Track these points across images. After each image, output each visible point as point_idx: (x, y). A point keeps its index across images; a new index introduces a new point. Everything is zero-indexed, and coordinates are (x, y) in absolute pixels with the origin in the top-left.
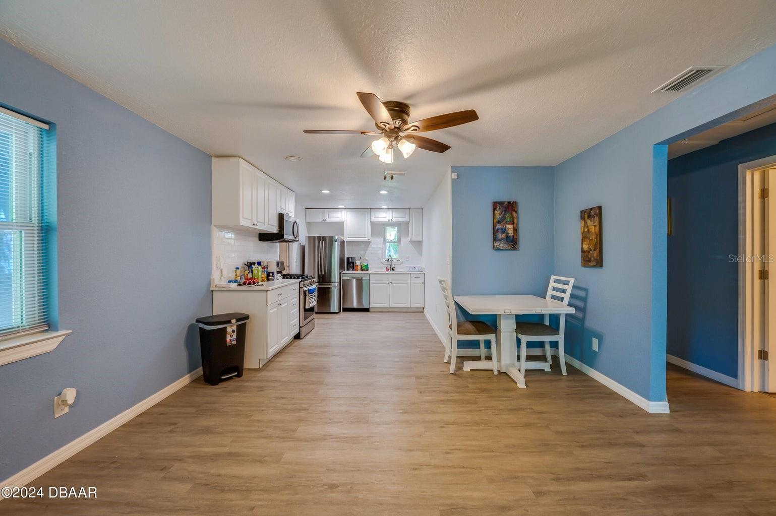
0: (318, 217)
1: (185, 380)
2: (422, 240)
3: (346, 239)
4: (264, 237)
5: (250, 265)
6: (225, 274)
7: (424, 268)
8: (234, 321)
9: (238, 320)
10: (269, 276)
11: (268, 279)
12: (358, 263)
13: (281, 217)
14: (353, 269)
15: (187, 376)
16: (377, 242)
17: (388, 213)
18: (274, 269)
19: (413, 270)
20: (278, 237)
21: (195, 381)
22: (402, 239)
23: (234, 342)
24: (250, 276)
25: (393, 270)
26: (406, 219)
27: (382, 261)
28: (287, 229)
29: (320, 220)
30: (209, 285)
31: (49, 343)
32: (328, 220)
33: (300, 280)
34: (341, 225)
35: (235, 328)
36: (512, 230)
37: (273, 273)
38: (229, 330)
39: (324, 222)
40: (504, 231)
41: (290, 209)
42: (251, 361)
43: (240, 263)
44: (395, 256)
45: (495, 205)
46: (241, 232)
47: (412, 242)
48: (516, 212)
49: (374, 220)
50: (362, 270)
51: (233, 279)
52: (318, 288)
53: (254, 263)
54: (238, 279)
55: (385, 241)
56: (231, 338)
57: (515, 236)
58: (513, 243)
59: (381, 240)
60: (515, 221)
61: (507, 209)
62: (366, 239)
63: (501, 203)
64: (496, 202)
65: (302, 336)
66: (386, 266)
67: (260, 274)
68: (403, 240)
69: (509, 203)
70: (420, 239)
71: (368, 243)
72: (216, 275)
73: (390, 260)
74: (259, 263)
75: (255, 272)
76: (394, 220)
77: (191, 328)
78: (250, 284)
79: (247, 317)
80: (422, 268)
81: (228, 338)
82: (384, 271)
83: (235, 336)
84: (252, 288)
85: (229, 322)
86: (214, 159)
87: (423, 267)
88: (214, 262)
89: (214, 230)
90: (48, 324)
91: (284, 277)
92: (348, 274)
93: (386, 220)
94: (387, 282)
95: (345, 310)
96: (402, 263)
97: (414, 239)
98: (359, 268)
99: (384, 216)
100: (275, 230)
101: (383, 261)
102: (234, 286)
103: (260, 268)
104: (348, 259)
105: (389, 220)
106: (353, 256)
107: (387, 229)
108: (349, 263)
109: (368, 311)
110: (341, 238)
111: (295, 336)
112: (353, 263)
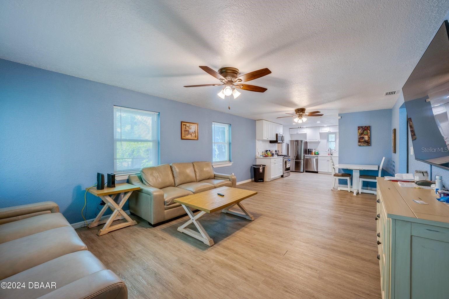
0: (295, 132)
1: (250, 180)
3: (307, 141)
4: (271, 142)
5: (267, 151)
6: (259, 154)
8: (262, 166)
9: (263, 166)
10: (272, 155)
11: (272, 156)
12: (313, 151)
13: (277, 135)
14: (311, 154)
15: (250, 179)
16: (323, 142)
17: (328, 128)
18: (274, 152)
20: (276, 142)
21: (252, 181)
22: (337, 140)
23: (262, 172)
24: (266, 154)
25: (332, 155)
28: (279, 139)
29: (296, 133)
30: (255, 156)
31: (230, 164)
32: (299, 133)
33: (283, 157)
34: (305, 135)
35: (262, 168)
36: (367, 138)
37: (274, 154)
38: (260, 168)
40: (363, 138)
41: (280, 131)
42: (266, 179)
43: (264, 150)
45: (359, 128)
46: (264, 141)
48: (370, 130)
49: (321, 132)
51: (262, 155)
52: (295, 161)
53: (268, 151)
54: (263, 155)
55: (328, 141)
56: (261, 171)
57: (369, 140)
58: (368, 143)
59: (326, 141)
60: (369, 134)
61: (365, 130)
62: (317, 141)
63: (362, 127)
64: (359, 127)
65: (284, 176)
66: (328, 153)
67: (270, 154)
69: (365, 127)
71: (319, 142)
72: (257, 154)
73: (330, 150)
74: (269, 151)
75: (268, 153)
76: (331, 131)
77: (251, 167)
78: (266, 157)
79: (265, 166)
81: (260, 170)
82: (327, 155)
83: (262, 170)
84: (267, 158)
85: (260, 166)
86: (256, 121)
88: (257, 150)
89: (257, 141)
90: (230, 161)
91: (278, 155)
92: (308, 156)
93: (327, 132)
95: (307, 172)
98: (314, 154)
99: (326, 130)
100: (275, 139)
101: (327, 150)
102: (262, 157)
103: (269, 152)
104: (309, 149)
105: (329, 132)
106: (311, 148)
107: (330, 135)
108: (309, 151)
109: (317, 172)
110: (306, 141)
111: (281, 176)
112: (311, 151)
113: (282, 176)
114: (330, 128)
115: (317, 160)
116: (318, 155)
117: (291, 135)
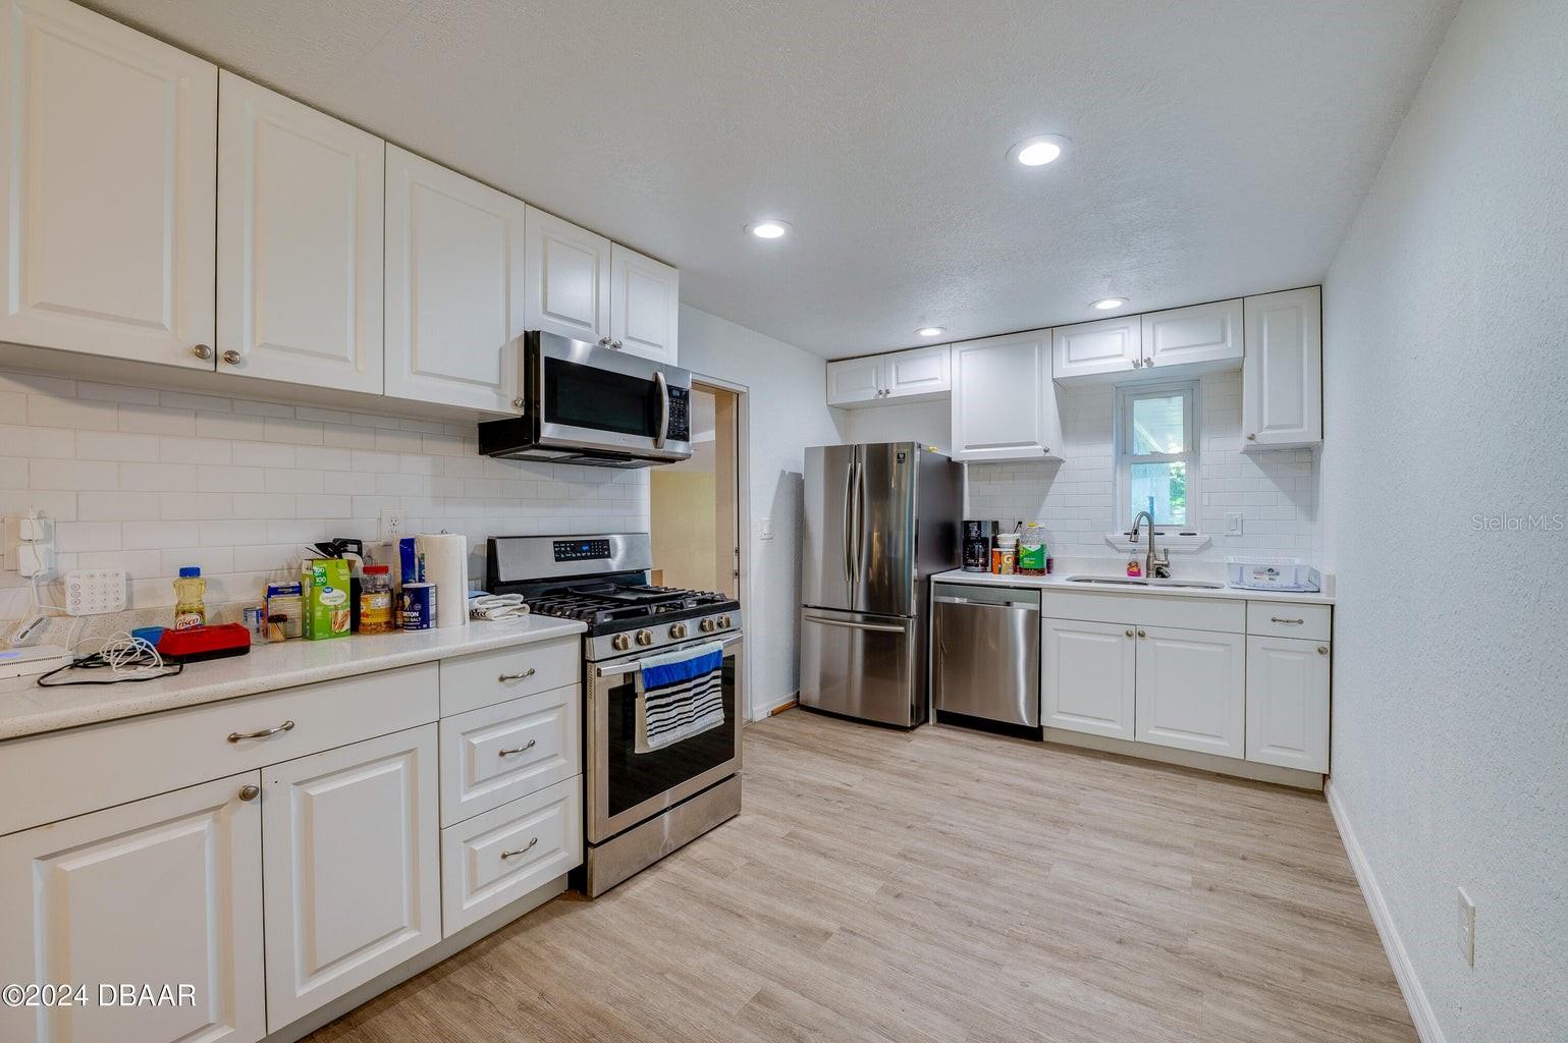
0: (863, 385)
2: (1316, 438)
3: (958, 453)
7: (1332, 579)
12: (1007, 540)
14: (985, 565)
16: (1086, 461)
19: (1265, 580)
22: (1204, 444)
25: (1160, 574)
26: (1229, 350)
27: (1109, 536)
29: (870, 395)
32: (897, 391)
34: (939, 405)
39: (885, 403)
44: (1174, 515)
47: (1263, 454)
49: (1066, 369)
50: (1018, 568)
52: (867, 632)
55: (1126, 453)
59: (1104, 452)
62: (1035, 452)
66: (1127, 558)
68: (1210, 446)
70: (1307, 434)
71: (1047, 467)
73: (1144, 534)
76: (1162, 359)
80: (1315, 573)
82: (1124, 576)
87: (1327, 569)
92: (958, 586)
93: (1124, 364)
94: (1122, 630)
95: (947, 720)
96: (1207, 545)
97: (1267, 437)
98: (1007, 561)
101: (1119, 534)
104: (968, 525)
105: (1136, 365)
106: (986, 516)
107: (1141, 408)
108: (968, 541)
109: (1033, 734)
110: (940, 451)
111: (572, 874)
112: (984, 541)
113: (578, 883)
114: (1148, 331)
115: (1035, 621)
116: (1041, 572)
117: (845, 413)
